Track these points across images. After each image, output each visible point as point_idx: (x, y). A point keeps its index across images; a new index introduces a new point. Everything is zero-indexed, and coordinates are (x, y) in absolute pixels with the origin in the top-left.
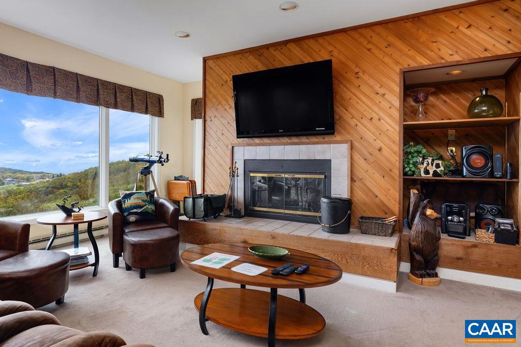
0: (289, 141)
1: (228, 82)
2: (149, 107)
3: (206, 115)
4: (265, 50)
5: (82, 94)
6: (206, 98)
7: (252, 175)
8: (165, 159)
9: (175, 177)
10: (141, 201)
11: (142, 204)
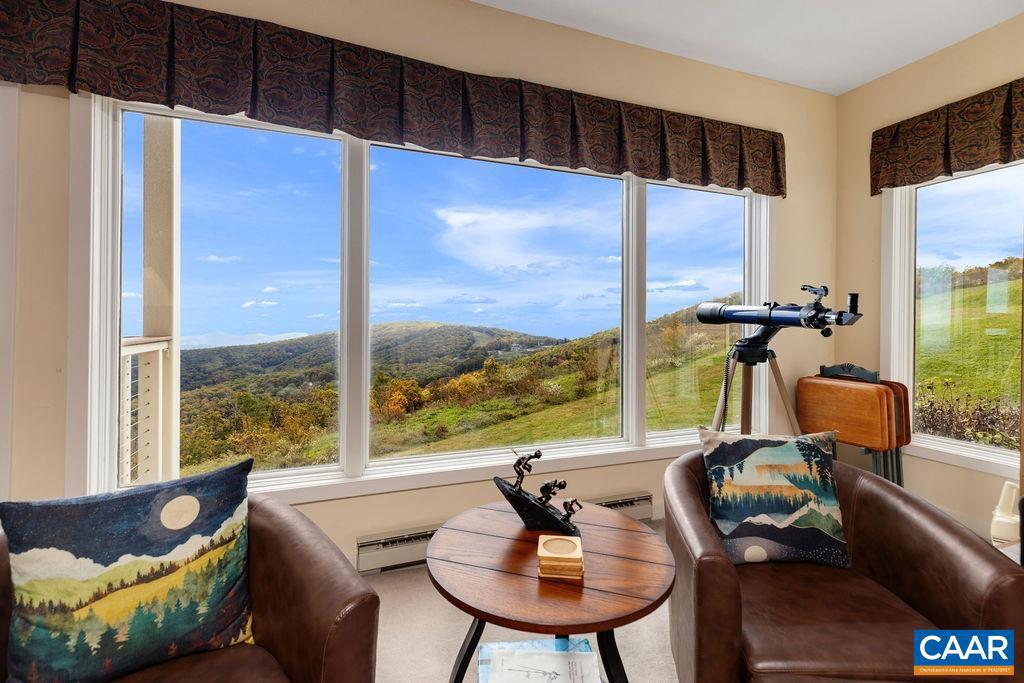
2: (747, 167)
5: (585, 145)
8: (840, 314)
9: (822, 368)
10: (787, 483)
11: (793, 493)
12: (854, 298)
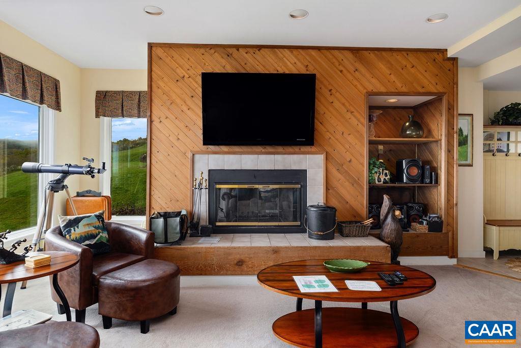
0: (263, 150)
1: (185, 78)
2: (44, 94)
3: (153, 114)
4: (234, 50)
6: (153, 94)
7: (218, 186)
8: (99, 170)
9: (78, 193)
10: (94, 229)
11: (95, 231)
12: (104, 164)
